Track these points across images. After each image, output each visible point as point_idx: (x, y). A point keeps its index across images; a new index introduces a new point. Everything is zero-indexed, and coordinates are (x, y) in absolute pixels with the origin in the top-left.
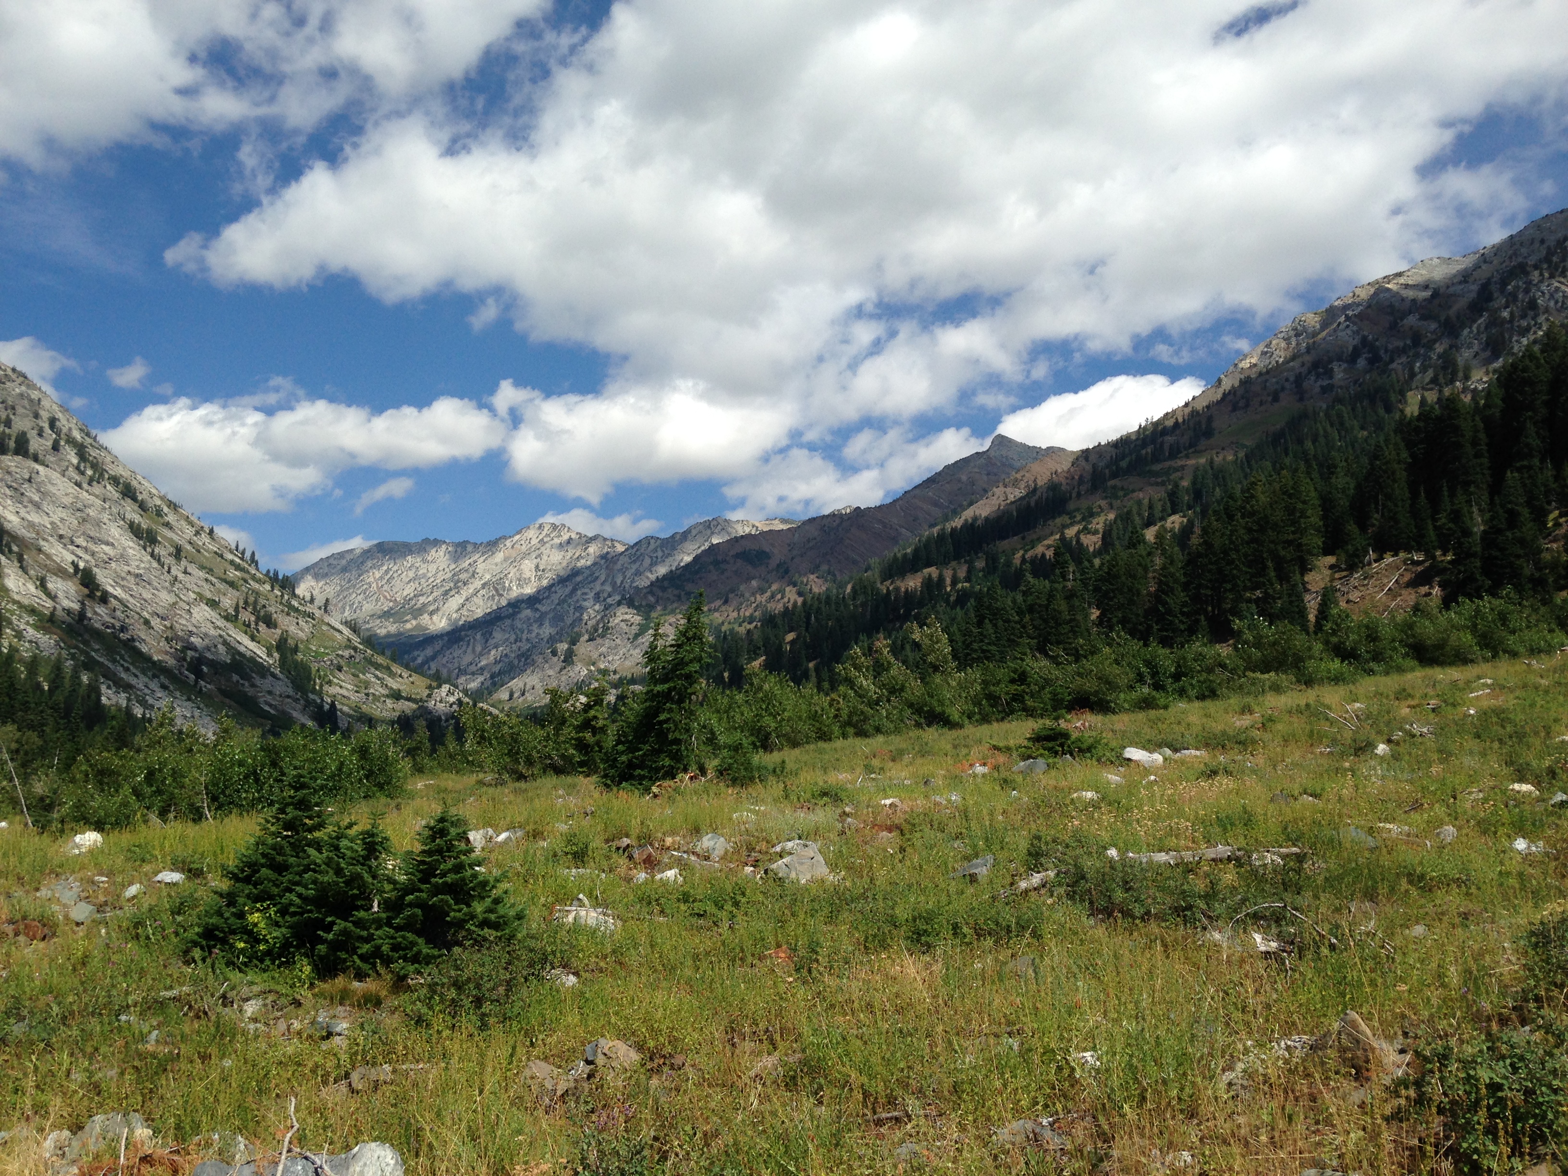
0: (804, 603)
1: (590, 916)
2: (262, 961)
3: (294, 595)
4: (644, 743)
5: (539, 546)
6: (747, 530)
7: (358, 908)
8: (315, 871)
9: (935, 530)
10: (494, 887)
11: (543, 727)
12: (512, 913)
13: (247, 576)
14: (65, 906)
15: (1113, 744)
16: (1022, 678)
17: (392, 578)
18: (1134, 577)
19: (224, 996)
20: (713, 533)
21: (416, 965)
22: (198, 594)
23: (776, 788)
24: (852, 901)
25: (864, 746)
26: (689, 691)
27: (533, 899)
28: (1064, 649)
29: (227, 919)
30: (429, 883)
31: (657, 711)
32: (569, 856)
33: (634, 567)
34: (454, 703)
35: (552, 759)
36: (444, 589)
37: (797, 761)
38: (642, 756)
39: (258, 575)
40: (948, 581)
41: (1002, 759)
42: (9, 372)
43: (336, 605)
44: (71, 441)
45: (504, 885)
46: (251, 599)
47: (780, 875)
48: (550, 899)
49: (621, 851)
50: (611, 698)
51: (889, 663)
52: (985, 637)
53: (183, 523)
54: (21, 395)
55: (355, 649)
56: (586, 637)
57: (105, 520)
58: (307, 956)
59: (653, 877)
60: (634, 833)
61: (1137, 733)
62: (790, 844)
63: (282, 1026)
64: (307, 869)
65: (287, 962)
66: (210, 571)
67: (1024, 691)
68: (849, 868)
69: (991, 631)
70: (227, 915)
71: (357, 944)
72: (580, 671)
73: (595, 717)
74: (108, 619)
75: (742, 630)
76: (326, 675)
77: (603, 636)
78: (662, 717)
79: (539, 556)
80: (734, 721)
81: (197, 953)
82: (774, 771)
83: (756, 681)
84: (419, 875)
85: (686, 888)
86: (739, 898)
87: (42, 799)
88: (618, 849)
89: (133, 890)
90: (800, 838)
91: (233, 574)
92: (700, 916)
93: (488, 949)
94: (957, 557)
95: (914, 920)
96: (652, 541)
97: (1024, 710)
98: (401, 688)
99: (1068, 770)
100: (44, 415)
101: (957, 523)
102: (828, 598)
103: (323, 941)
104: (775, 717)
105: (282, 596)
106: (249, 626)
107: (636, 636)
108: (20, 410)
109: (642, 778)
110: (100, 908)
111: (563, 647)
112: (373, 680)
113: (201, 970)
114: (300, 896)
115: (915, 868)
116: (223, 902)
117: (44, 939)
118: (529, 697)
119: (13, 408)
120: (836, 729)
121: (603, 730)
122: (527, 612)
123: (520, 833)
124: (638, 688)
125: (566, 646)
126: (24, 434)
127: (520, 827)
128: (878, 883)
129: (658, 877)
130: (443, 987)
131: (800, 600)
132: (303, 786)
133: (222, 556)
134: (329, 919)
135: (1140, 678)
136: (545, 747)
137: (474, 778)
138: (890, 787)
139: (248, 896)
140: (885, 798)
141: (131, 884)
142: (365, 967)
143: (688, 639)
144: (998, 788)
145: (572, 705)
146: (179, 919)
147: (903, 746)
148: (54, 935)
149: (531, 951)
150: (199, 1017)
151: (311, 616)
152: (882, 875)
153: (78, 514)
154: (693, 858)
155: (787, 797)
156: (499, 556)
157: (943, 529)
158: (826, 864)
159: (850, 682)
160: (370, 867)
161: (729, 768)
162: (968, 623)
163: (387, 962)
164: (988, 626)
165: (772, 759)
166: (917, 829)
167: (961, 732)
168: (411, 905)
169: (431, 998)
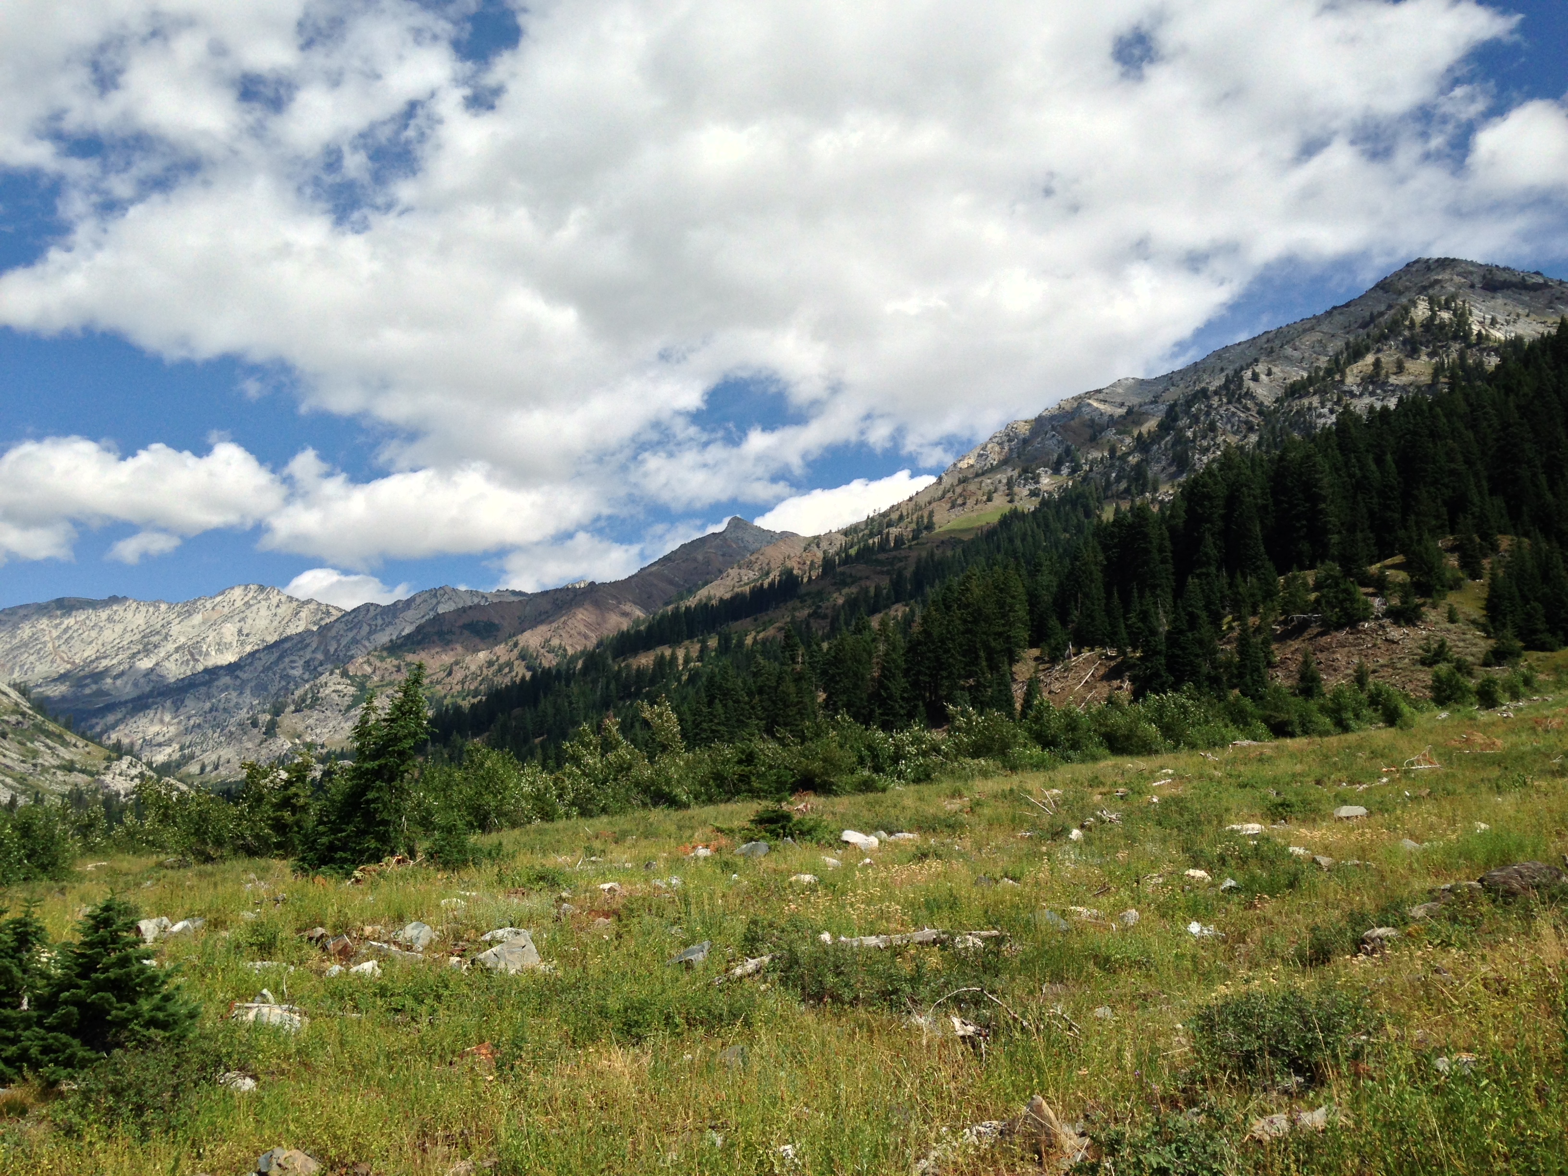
0: (533, 677)
1: (274, 1013)
4: (348, 824)
5: (243, 608)
6: (476, 600)
9: (670, 608)
10: (164, 982)
11: (237, 804)
12: (184, 1011)
15: (833, 827)
16: (749, 758)
17: (71, 637)
18: (859, 662)
20: (438, 603)
21: (70, 1070)
23: (489, 871)
24: (563, 991)
25: (587, 827)
26: (401, 768)
27: (210, 994)
28: (791, 731)
30: (88, 978)
31: (366, 788)
32: (254, 948)
33: (350, 635)
34: (136, 776)
35: (244, 839)
36: (131, 651)
37: (516, 842)
38: (345, 837)
40: (681, 661)
41: (724, 841)
45: (179, 980)
47: (488, 965)
48: (229, 995)
49: (313, 942)
50: (315, 774)
51: (617, 741)
52: (715, 717)
55: (23, 714)
56: (292, 708)
59: (348, 969)
60: (330, 922)
61: (856, 816)
62: (500, 932)
67: (751, 772)
68: (562, 957)
69: (721, 711)
72: (283, 744)
73: (296, 795)
75: (466, 704)
77: (311, 707)
78: (371, 795)
79: (243, 620)
80: (451, 800)
82: (490, 854)
83: (477, 757)
84: (78, 970)
85: (384, 982)
86: (441, 991)
88: (311, 939)
90: (512, 925)
92: (397, 1011)
93: (153, 1051)
94: (690, 637)
95: (626, 1010)
96: (372, 608)
97: (750, 791)
98: (76, 758)
99: (789, 853)
101: (692, 602)
102: (558, 672)
104: (495, 795)
107: (349, 708)
109: (344, 861)
111: (265, 718)
112: (42, 749)
115: (630, 955)
118: (223, 771)
120: (560, 809)
121: (304, 809)
122: (226, 680)
124: (348, 763)
125: (269, 717)
127: (199, 916)
128: (591, 972)
129: (354, 969)
130: (99, 1094)
131: (528, 675)
135: (861, 761)
136: (238, 825)
137: (153, 859)
138: (609, 870)
140: (604, 883)
142: (9, 1071)
143: (404, 714)
144: (718, 871)
145: (271, 782)
147: (627, 827)
149: (203, 1052)
152: (595, 963)
154: (394, 948)
155: (501, 881)
156: (197, 619)
157: (677, 608)
158: (538, 952)
159: (576, 760)
160: (21, 960)
161: (441, 850)
162: (698, 702)
163: (35, 1065)
164: (718, 707)
165: (488, 840)
166: (636, 914)
167: (690, 812)
168: (66, 1002)
169: (84, 1106)
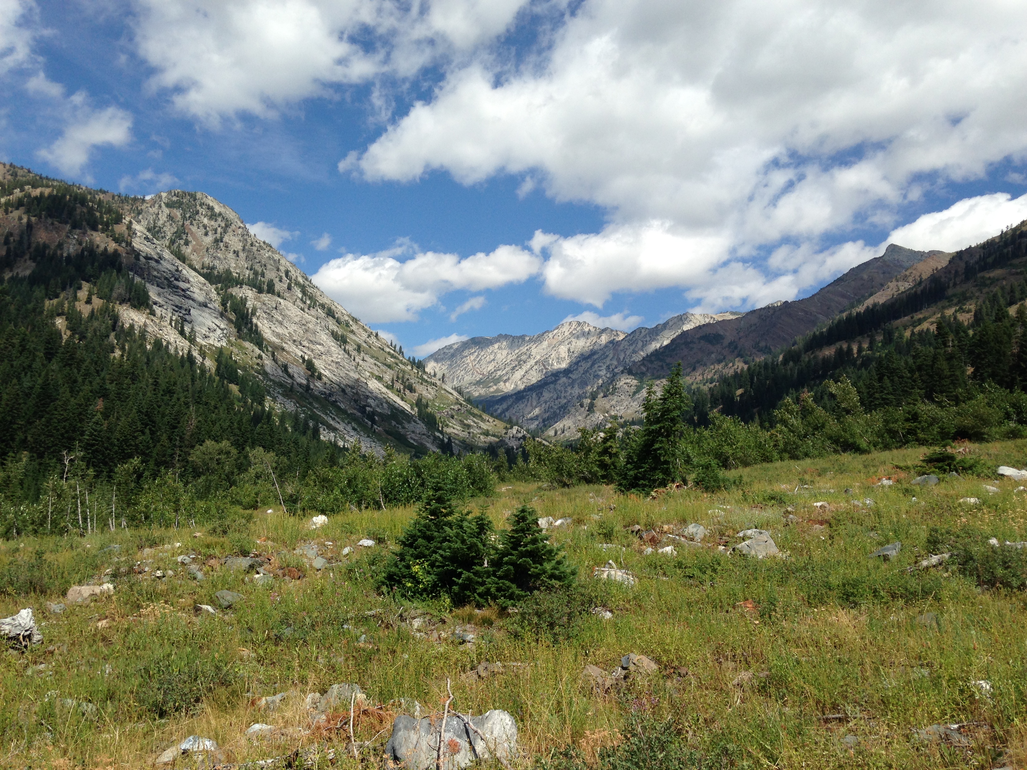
0: (749, 369)
1: (618, 575)
2: (421, 595)
3: (425, 372)
4: (645, 463)
5: (570, 336)
6: (707, 321)
7: (475, 564)
8: (449, 541)
9: (844, 315)
10: (556, 554)
11: (577, 453)
12: (568, 571)
13: (397, 361)
14: (310, 559)
15: (989, 464)
16: (915, 417)
17: (481, 360)
18: (1001, 342)
19: (401, 615)
20: (683, 324)
21: (512, 601)
22: (371, 373)
23: (737, 494)
24: (797, 571)
25: (797, 466)
26: (673, 429)
27: (580, 562)
28: (947, 396)
29: (401, 569)
30: (517, 550)
31: (653, 442)
32: (601, 536)
33: (632, 348)
34: (521, 438)
35: (584, 473)
36: (512, 366)
37: (749, 476)
38: (644, 472)
39: (404, 360)
40: (855, 351)
41: (903, 475)
42: (262, 244)
43: (449, 378)
44: (297, 284)
45: (562, 553)
46: (401, 375)
47: (744, 552)
48: (591, 563)
49: (634, 533)
50: (620, 434)
51: (813, 409)
52: (885, 389)
53: (361, 330)
54: (269, 257)
55: (461, 405)
56: (602, 395)
57: (318, 330)
58: (447, 593)
59: (657, 551)
60: (643, 522)
61: (1008, 456)
62: (749, 532)
63: (435, 635)
64: (445, 540)
65: (436, 596)
66: (377, 359)
67: (916, 427)
68: (793, 549)
69: (889, 385)
70: (400, 566)
71: (476, 587)
72: (598, 417)
73: (611, 447)
74: (322, 389)
75: (705, 388)
76: (445, 421)
77: (612, 394)
78: (657, 446)
79: (570, 343)
80: (703, 449)
81: (384, 589)
82: (735, 482)
83: (717, 422)
84: (511, 545)
85: (679, 559)
86: (716, 566)
87: (291, 496)
88: (633, 532)
89: (346, 551)
90: (756, 528)
91: (390, 360)
92: (690, 577)
93: (555, 593)
94: (861, 333)
95: (844, 585)
96: (643, 331)
97: (917, 440)
98: (489, 428)
99: (955, 483)
100: (282, 269)
101: (861, 309)
102: (766, 364)
103: (456, 584)
104: (731, 446)
105: (418, 373)
106: (400, 391)
107: (635, 393)
108: (269, 267)
109: (644, 486)
110: (329, 560)
111: (587, 401)
112: (472, 424)
113: (387, 599)
114: (441, 556)
115: (841, 550)
116: (398, 558)
117: (299, 578)
118: (567, 434)
119: (265, 266)
120: (775, 454)
121: (616, 455)
122: (564, 380)
123: (569, 521)
124: (636, 427)
125: (589, 401)
126: (272, 281)
127: (569, 516)
128: (815, 559)
129: (660, 551)
130: (529, 615)
131: (746, 367)
132: (440, 489)
133: (383, 350)
134: (459, 570)
135: (1008, 416)
136: (580, 465)
137: (535, 486)
138: (820, 494)
139: (412, 555)
140: (817, 502)
141: (345, 546)
142: (481, 600)
143: (672, 395)
144: (901, 495)
145: (595, 439)
146: (374, 568)
147: (825, 465)
148: (305, 576)
149: (582, 595)
150: (388, 628)
151: (435, 384)
152: (817, 555)
153: (303, 327)
154: (683, 539)
155: (745, 500)
156: (545, 344)
157: (850, 314)
158: (776, 545)
159: (784, 422)
160: (481, 539)
161: (703, 480)
162: (871, 379)
163: (495, 598)
164: (886, 381)
165: (731, 474)
166: (842, 523)
167: (869, 456)
168: (507, 563)
169: (522, 622)
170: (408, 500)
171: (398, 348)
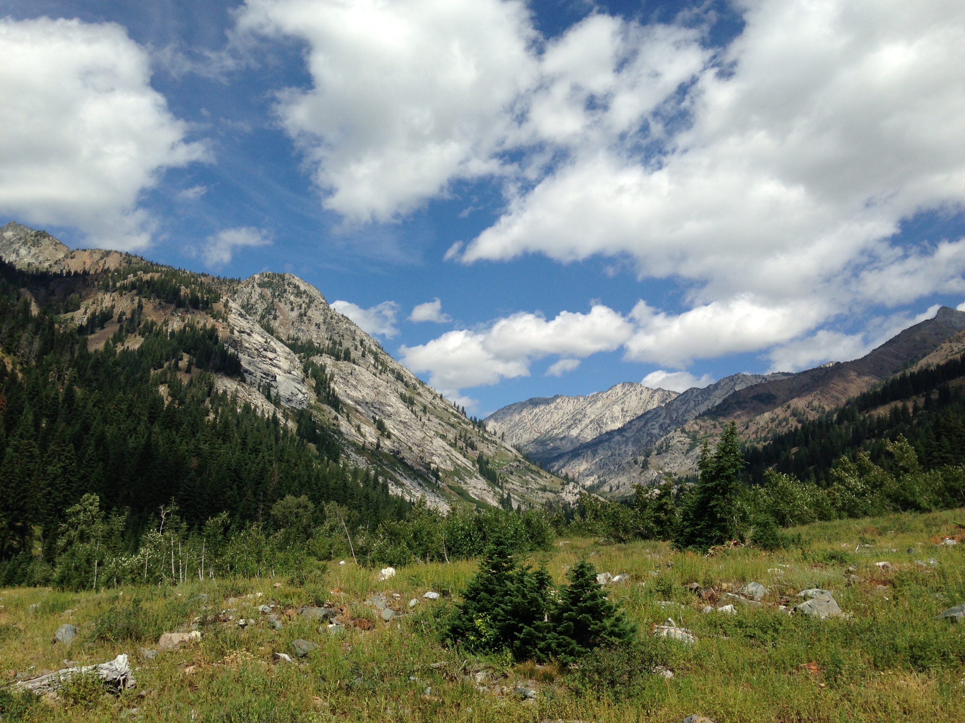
0: (803, 427)
1: (678, 633)
2: (484, 649)
3: (486, 431)
4: (701, 521)
5: (623, 396)
6: (759, 381)
7: (535, 619)
8: (510, 595)
9: (898, 375)
10: (616, 610)
11: (633, 509)
12: (628, 627)
13: (460, 421)
14: (379, 610)
17: (538, 419)
19: (465, 669)
20: (735, 384)
21: (572, 657)
22: (436, 432)
23: (797, 553)
24: (862, 633)
25: (856, 524)
26: (729, 487)
27: (639, 619)
29: (464, 622)
30: (577, 606)
31: (709, 499)
32: (660, 593)
33: (684, 407)
34: (577, 493)
35: (639, 529)
36: (568, 425)
37: (808, 534)
38: (701, 529)
39: (466, 420)
40: (911, 410)
42: (340, 317)
43: (508, 436)
44: (371, 351)
45: (621, 610)
46: (463, 434)
47: (806, 612)
48: (650, 620)
49: (693, 591)
50: (674, 491)
51: (870, 467)
52: (943, 448)
53: (427, 392)
54: (347, 329)
55: (520, 461)
56: (656, 452)
57: (388, 393)
58: (509, 647)
59: (716, 609)
60: (701, 578)
62: (810, 592)
63: (498, 689)
64: (506, 594)
65: (498, 650)
66: (441, 419)
68: (856, 609)
69: (947, 443)
70: (464, 619)
71: (537, 642)
72: (652, 474)
73: (666, 503)
74: (390, 447)
75: (760, 446)
76: (504, 477)
77: (666, 451)
78: (712, 503)
79: (623, 403)
80: (759, 507)
81: (449, 641)
82: (793, 541)
83: (773, 480)
84: (571, 601)
85: (740, 618)
86: (777, 626)
87: (362, 548)
88: (691, 589)
89: (413, 602)
90: (817, 587)
91: (453, 420)
92: (751, 637)
93: (615, 650)
94: (916, 393)
95: (911, 648)
96: (695, 391)
98: (547, 484)
100: (358, 338)
101: (915, 369)
102: (820, 423)
103: (518, 639)
104: (788, 504)
105: (479, 431)
106: (462, 449)
107: (688, 451)
108: (346, 337)
109: (701, 543)
110: (397, 612)
111: (641, 459)
112: (530, 479)
113: (452, 652)
114: (503, 610)
115: (907, 612)
116: (461, 611)
117: (369, 629)
118: (622, 490)
119: (343, 336)
120: (834, 513)
121: (672, 512)
122: (618, 438)
123: (627, 577)
124: (691, 484)
125: (643, 458)
126: (348, 349)
127: (627, 572)
128: (879, 621)
129: (720, 609)
130: (590, 672)
131: (800, 426)
132: (501, 543)
133: (447, 410)
134: (521, 625)
136: (635, 521)
137: (592, 540)
138: (881, 554)
139: (475, 609)
140: (879, 561)
141: (412, 598)
142: (543, 656)
143: (726, 453)
145: (651, 495)
146: (438, 620)
147: (886, 524)
148: (374, 627)
149: (642, 653)
150: (452, 681)
151: (495, 442)
152: (882, 615)
153: (375, 390)
154: (742, 598)
155: (805, 558)
156: (599, 404)
157: (904, 374)
158: (839, 606)
159: (840, 480)
160: (542, 594)
161: (761, 537)
162: (928, 438)
163: (555, 654)
164: (945, 441)
165: (790, 532)
166: (906, 583)
167: (931, 515)
168: (566, 619)
169: (583, 679)
170: (470, 553)
171: (460, 409)
